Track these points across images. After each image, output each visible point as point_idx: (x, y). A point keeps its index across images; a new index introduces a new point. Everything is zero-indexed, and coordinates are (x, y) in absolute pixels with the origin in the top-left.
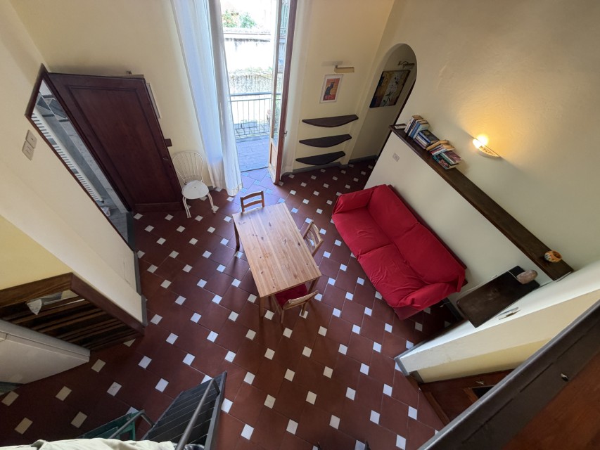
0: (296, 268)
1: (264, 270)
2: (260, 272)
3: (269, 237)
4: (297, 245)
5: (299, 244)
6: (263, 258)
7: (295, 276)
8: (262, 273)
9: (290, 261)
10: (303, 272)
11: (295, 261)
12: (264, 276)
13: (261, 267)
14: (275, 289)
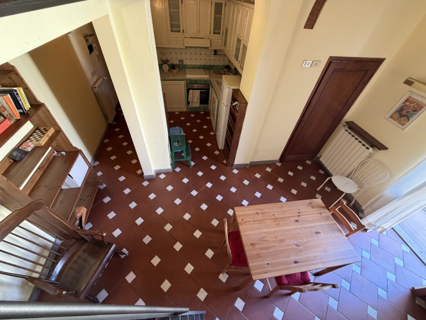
0: (262, 248)
1: (260, 215)
2: (258, 212)
3: (300, 229)
4: (293, 258)
5: (296, 262)
6: (273, 217)
7: (252, 244)
8: (257, 213)
9: (272, 244)
10: (259, 256)
11: (271, 250)
12: (254, 214)
13: (263, 213)
14: (241, 221)
